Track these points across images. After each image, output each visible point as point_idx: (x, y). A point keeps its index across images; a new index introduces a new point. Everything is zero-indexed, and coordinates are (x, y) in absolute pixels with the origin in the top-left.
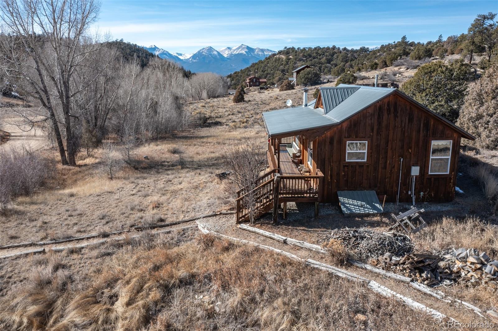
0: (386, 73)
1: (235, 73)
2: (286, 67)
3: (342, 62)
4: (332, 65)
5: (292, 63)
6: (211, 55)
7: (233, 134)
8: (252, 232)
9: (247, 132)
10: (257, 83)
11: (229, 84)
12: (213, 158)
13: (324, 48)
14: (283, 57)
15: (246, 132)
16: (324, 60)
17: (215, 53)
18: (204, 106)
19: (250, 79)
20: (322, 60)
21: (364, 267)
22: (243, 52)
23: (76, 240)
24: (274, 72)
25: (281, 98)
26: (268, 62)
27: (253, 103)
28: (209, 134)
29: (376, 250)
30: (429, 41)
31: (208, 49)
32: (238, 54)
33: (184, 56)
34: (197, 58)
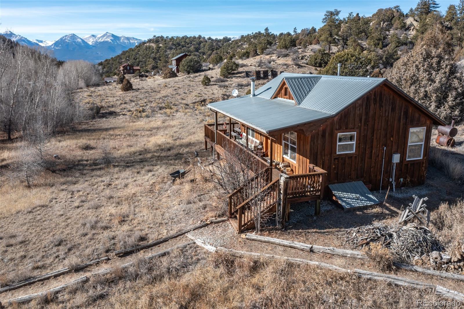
0: (261, 60)
1: (106, 60)
2: (157, 55)
3: (209, 50)
4: (200, 53)
5: (162, 51)
6: (75, 42)
7: (139, 125)
8: (265, 242)
9: (152, 121)
10: (131, 71)
11: (101, 72)
12: (136, 153)
13: (191, 37)
14: (153, 45)
15: (150, 121)
16: (192, 48)
17: (80, 40)
18: (91, 96)
19: (123, 67)
20: (190, 48)
21: (413, 269)
22: (109, 40)
23: (39, 281)
24: (146, 60)
25: (170, 86)
26: (139, 50)
27: (143, 91)
28: (112, 126)
29: (414, 248)
30: (281, 32)
31: (71, 36)
32: (103, 41)
33: (45, 43)
34: (60, 45)
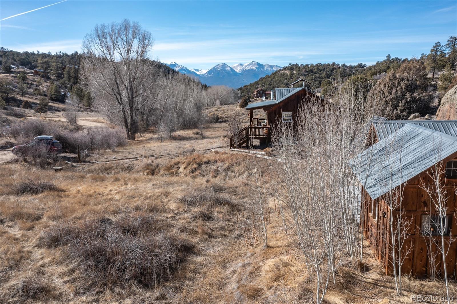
1: (245, 86)
2: (290, 81)
6: (225, 70)
10: (264, 95)
11: (239, 96)
13: (325, 64)
14: (288, 72)
16: (324, 75)
17: (229, 69)
18: (217, 110)
19: (257, 91)
22: (254, 68)
24: (279, 86)
26: (274, 76)
31: (222, 65)
32: (249, 69)
33: (200, 72)
34: (212, 73)
